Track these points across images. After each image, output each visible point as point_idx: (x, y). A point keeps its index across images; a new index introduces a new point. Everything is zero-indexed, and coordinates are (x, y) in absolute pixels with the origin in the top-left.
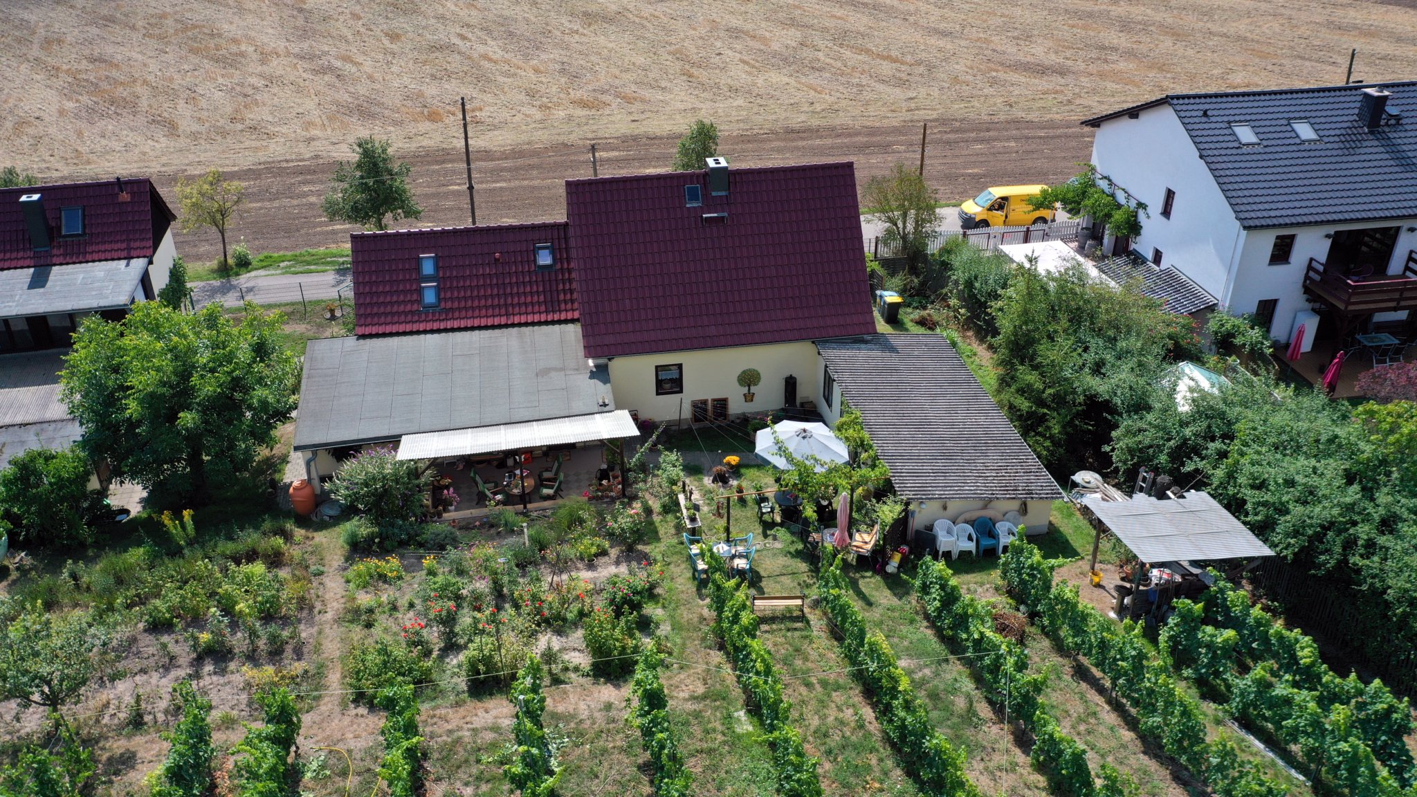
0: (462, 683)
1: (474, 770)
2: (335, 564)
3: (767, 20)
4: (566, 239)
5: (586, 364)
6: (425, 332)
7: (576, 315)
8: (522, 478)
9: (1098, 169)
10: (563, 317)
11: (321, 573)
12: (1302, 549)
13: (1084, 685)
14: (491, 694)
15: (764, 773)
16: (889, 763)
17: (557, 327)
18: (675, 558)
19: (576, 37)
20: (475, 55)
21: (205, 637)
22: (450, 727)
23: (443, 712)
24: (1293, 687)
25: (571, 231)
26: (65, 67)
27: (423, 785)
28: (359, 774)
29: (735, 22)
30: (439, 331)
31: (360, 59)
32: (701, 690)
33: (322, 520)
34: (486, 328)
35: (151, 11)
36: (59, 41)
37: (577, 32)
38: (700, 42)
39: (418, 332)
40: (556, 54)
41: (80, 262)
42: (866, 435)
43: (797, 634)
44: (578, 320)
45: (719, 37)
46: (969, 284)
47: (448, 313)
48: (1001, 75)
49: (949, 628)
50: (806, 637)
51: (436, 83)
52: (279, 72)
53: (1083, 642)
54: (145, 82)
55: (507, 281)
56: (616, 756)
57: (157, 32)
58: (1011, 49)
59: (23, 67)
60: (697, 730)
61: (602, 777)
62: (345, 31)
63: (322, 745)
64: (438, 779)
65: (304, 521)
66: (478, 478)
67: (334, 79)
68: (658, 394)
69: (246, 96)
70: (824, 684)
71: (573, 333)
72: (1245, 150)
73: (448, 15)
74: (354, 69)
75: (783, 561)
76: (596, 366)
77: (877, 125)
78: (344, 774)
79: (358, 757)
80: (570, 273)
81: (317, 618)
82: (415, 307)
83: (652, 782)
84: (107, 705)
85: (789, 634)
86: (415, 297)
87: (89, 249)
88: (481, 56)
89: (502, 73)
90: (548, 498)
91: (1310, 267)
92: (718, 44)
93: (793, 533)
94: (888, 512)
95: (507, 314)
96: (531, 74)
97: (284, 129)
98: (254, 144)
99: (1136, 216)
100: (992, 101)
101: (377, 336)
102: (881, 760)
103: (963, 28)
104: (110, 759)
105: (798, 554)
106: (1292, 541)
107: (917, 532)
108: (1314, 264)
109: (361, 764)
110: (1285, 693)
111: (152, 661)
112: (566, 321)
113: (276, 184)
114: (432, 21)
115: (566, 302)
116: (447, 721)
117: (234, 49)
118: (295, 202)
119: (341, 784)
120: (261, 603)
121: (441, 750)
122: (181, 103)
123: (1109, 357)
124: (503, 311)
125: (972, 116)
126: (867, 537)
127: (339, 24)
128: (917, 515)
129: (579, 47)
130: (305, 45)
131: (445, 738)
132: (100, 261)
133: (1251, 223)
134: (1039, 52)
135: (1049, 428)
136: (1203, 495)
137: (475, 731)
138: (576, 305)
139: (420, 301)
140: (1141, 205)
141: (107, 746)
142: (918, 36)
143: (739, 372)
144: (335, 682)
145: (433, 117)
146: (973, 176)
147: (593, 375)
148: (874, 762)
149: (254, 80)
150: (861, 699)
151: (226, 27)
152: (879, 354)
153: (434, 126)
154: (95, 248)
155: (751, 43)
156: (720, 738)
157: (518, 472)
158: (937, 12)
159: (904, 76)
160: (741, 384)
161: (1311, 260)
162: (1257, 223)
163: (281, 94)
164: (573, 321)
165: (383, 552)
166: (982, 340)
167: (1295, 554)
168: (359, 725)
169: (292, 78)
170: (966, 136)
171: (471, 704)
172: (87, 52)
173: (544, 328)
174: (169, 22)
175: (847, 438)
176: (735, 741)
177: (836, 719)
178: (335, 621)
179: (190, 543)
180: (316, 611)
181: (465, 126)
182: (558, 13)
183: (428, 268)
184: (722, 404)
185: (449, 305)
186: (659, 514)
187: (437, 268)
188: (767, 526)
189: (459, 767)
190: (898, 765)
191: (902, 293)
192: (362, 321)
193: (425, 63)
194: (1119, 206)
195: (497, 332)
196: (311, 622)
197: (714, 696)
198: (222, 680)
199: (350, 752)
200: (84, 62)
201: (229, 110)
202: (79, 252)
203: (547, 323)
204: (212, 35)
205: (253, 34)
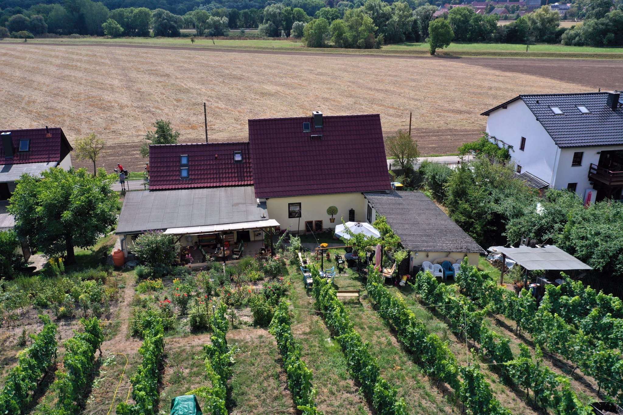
0: (188, 329)
1: (191, 362)
2: (131, 284)
3: (340, 95)
4: (248, 149)
5: (256, 201)
6: (182, 189)
7: (252, 182)
8: (224, 250)
9: (490, 134)
10: (246, 183)
11: (124, 288)
12: (607, 264)
13: (503, 328)
14: (202, 333)
15: (340, 363)
16: (405, 359)
17: (243, 188)
18: (296, 280)
19: (257, 101)
20: (213, 107)
21: (62, 309)
22: (180, 345)
23: (177, 340)
24: (612, 318)
25: (251, 147)
26: (35, 111)
27: (163, 368)
28: (131, 364)
29: (326, 96)
30: (188, 188)
31: (163, 108)
32: (308, 330)
33: (127, 268)
34: (210, 187)
35: (75, 92)
36: (34, 102)
37: (258, 99)
38: (311, 102)
39: (178, 189)
40: (248, 106)
41: (26, 163)
42: (388, 227)
43: (356, 309)
44: (253, 185)
45: (319, 101)
46: (434, 177)
47: (193, 181)
48: (442, 114)
49: (432, 303)
50: (361, 310)
51: (195, 116)
52: (128, 112)
53: (501, 306)
54: (69, 116)
55: (220, 167)
56: (264, 356)
57: (77, 99)
58: (446, 105)
59: (16, 111)
60: (306, 347)
61: (256, 365)
62: (157, 99)
63: (114, 353)
64: (172, 366)
65: (117, 269)
66: (202, 250)
67: (151, 115)
68: (289, 217)
69: (112, 120)
70: (370, 328)
71: (250, 190)
72: (557, 116)
73: (202, 93)
74: (160, 112)
75: (348, 281)
76: (260, 202)
77: (389, 130)
78: (124, 364)
79: (132, 357)
80: (249, 164)
81: (119, 305)
82: (177, 178)
83: (281, 367)
84: (8, 338)
85: (353, 309)
86: (178, 173)
87: (31, 157)
88: (215, 107)
89: (224, 113)
90: (237, 259)
91: (591, 168)
92: (319, 103)
93: (354, 270)
94: (400, 256)
95: (220, 182)
96: (237, 113)
97: (128, 132)
98: (113, 137)
99: (508, 152)
100: (439, 122)
101: (159, 190)
102: (400, 357)
103: (425, 98)
104: (5, 359)
105: (356, 279)
106: (602, 260)
107: (414, 267)
108: (593, 166)
109: (133, 360)
110: (608, 321)
111: (35, 320)
112: (247, 185)
113: (121, 151)
114: (195, 95)
115: (247, 177)
116: (179, 343)
117: (109, 104)
118: (129, 157)
119: (121, 368)
120: (92, 296)
121: (174, 354)
122: (84, 123)
123: (502, 196)
124: (218, 180)
125: (431, 127)
126: (389, 270)
127: (155, 96)
128: (414, 260)
129: (258, 104)
130: (140, 104)
131: (177, 349)
132: (35, 162)
133: (563, 145)
134: (458, 105)
135: (475, 228)
136: (554, 247)
137: (193, 347)
138: (252, 178)
139: (180, 175)
140: (510, 147)
141: (5, 353)
142: (405, 101)
143: (327, 208)
144: (125, 329)
145: (193, 128)
146: (432, 148)
147: (259, 206)
148: (397, 358)
149: (116, 115)
150: (389, 334)
151: (106, 97)
152: (393, 198)
153: (194, 131)
154: (34, 157)
155: (332, 103)
156: (317, 349)
157: (222, 248)
158: (413, 93)
159: (400, 114)
160: (329, 214)
161: (591, 164)
162: (566, 145)
163: (128, 120)
164: (250, 185)
165: (154, 278)
166: (440, 202)
167: (603, 267)
168: (134, 345)
169: (133, 114)
170: (428, 134)
171: (191, 336)
172: (45, 105)
173: (237, 188)
174: (82, 95)
175: (379, 228)
176: (324, 350)
177: (377, 341)
178: (128, 305)
179: (62, 273)
180: (119, 302)
181: (206, 130)
182: (249, 93)
183: (184, 161)
184: (319, 224)
185: (193, 177)
186: (289, 265)
187: (188, 161)
188: (341, 270)
189: (183, 361)
190: (410, 359)
191: (403, 183)
192: (153, 183)
193: (191, 109)
194: (500, 149)
195: (215, 189)
196: (116, 305)
197: (315, 332)
198: (68, 328)
199: (128, 355)
200: (44, 109)
201: (104, 125)
202: (26, 159)
203: (238, 186)
204: (100, 100)
205: (118, 99)
